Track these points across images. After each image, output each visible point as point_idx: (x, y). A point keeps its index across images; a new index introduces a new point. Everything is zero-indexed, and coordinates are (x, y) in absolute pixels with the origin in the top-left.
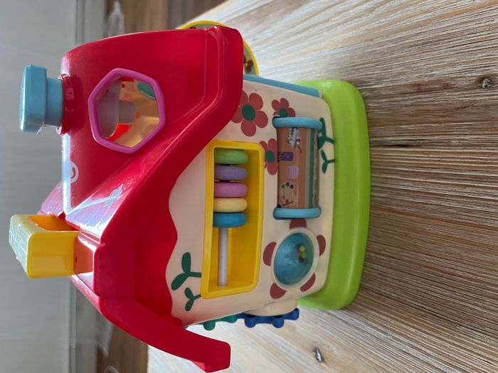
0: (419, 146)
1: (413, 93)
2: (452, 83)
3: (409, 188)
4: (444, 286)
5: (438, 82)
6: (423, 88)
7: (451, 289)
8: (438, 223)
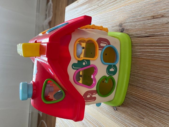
0: (153, 36)
1: (152, 19)
2: (165, 15)
3: (149, 51)
4: (159, 82)
5: (160, 15)
6: (155, 17)
7: (161, 83)
8: (158, 61)
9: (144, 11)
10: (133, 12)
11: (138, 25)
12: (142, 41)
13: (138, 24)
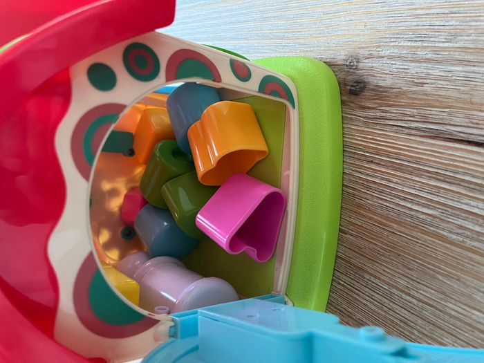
9: (477, 21)
10: (419, 12)
11: (438, 78)
12: (446, 159)
13: (437, 73)
